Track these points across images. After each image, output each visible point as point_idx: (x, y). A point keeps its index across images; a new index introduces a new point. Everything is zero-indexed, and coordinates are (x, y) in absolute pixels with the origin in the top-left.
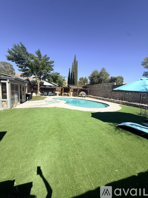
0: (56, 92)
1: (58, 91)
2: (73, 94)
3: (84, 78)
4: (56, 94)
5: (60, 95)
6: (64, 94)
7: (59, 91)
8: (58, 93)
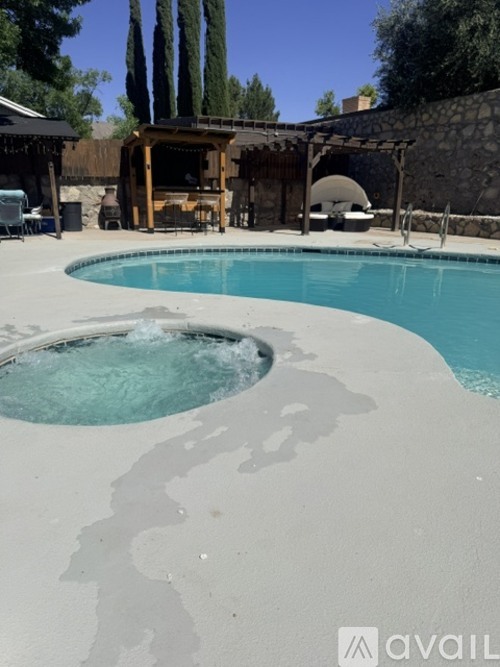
0: (69, 194)
1: (88, 181)
2: (234, 211)
3: (243, 85)
4: (68, 219)
5: (113, 227)
6: (159, 205)
7: (102, 181)
8: (89, 197)
